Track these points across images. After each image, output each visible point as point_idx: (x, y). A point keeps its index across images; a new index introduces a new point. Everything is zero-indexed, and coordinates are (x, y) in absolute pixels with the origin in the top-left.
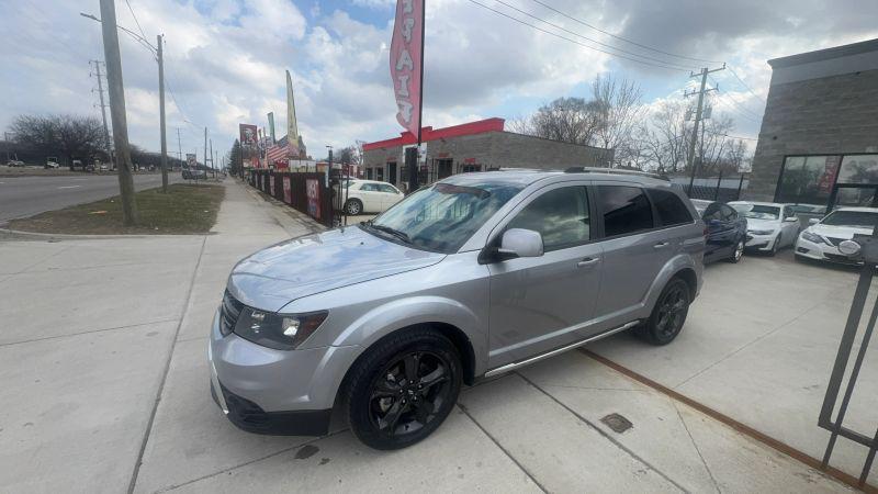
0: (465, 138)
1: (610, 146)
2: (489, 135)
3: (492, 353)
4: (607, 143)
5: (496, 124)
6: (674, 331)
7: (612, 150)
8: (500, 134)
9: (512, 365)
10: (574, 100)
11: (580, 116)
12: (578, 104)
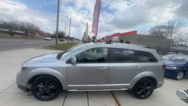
0: (127, 35)
1: (172, 38)
2: (133, 35)
3: (69, 86)
4: (172, 37)
5: (135, 32)
6: (146, 95)
7: (173, 39)
8: (136, 34)
9: (76, 90)
10: (163, 26)
11: (164, 30)
12: (164, 27)
